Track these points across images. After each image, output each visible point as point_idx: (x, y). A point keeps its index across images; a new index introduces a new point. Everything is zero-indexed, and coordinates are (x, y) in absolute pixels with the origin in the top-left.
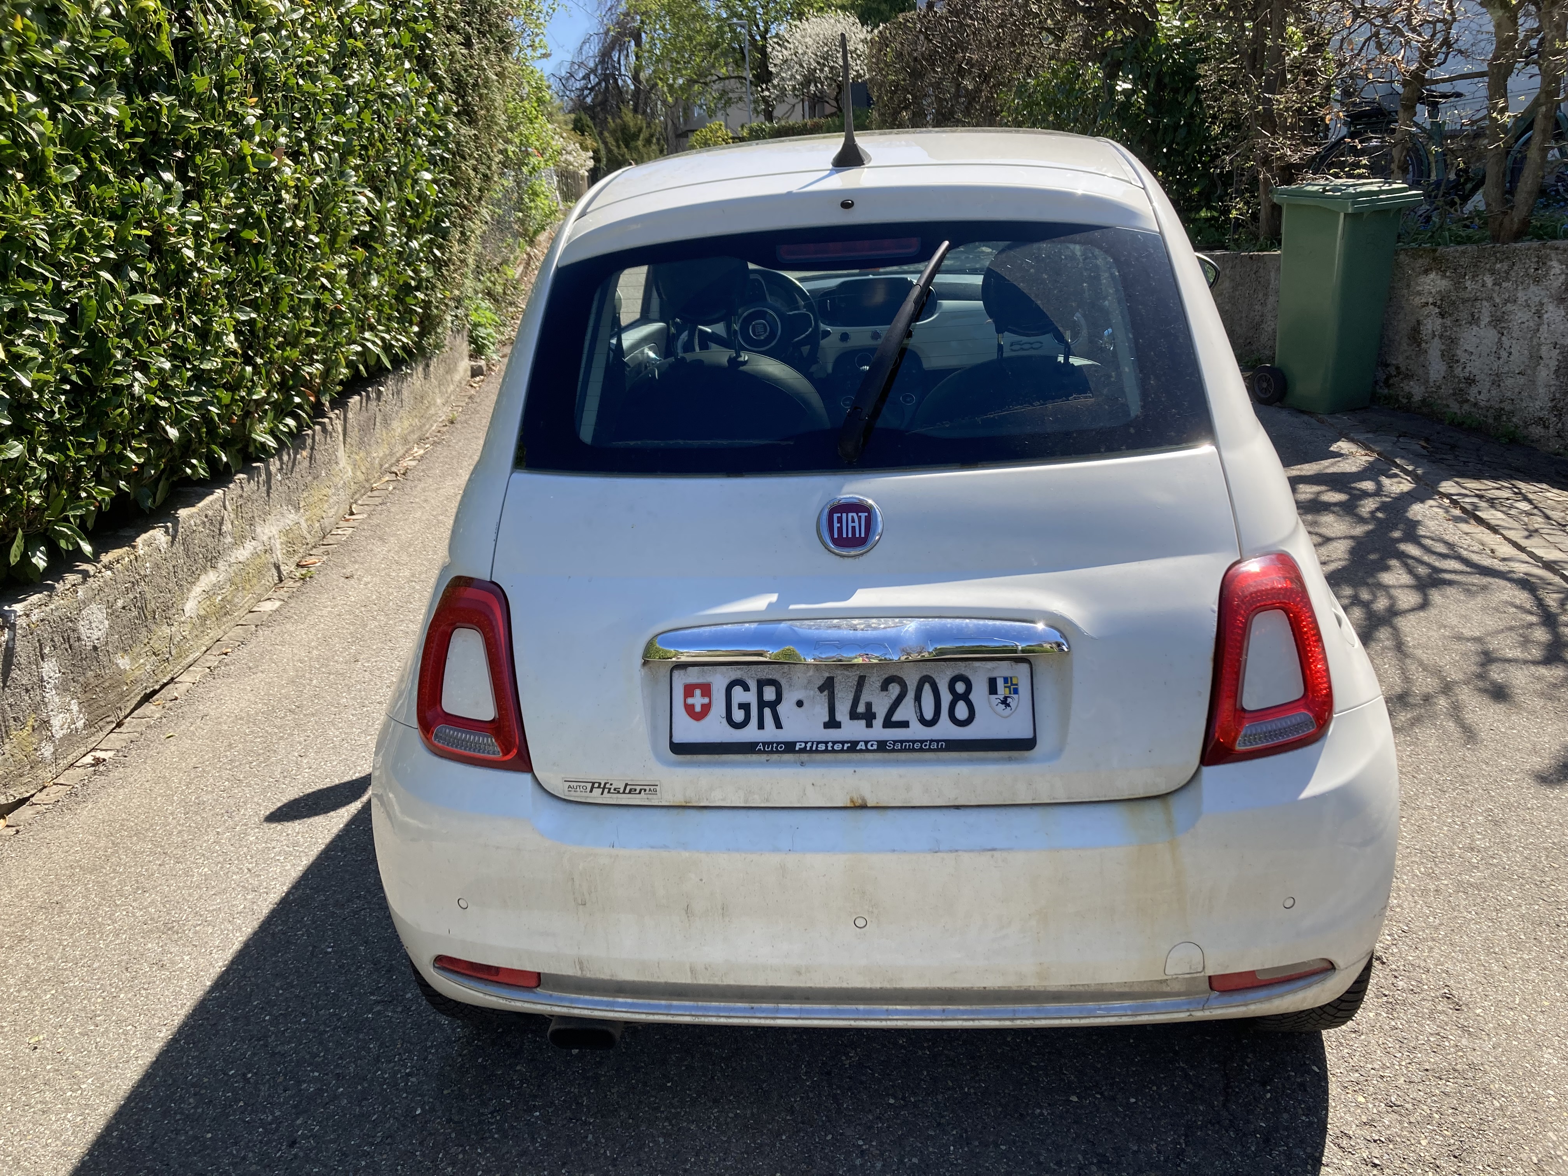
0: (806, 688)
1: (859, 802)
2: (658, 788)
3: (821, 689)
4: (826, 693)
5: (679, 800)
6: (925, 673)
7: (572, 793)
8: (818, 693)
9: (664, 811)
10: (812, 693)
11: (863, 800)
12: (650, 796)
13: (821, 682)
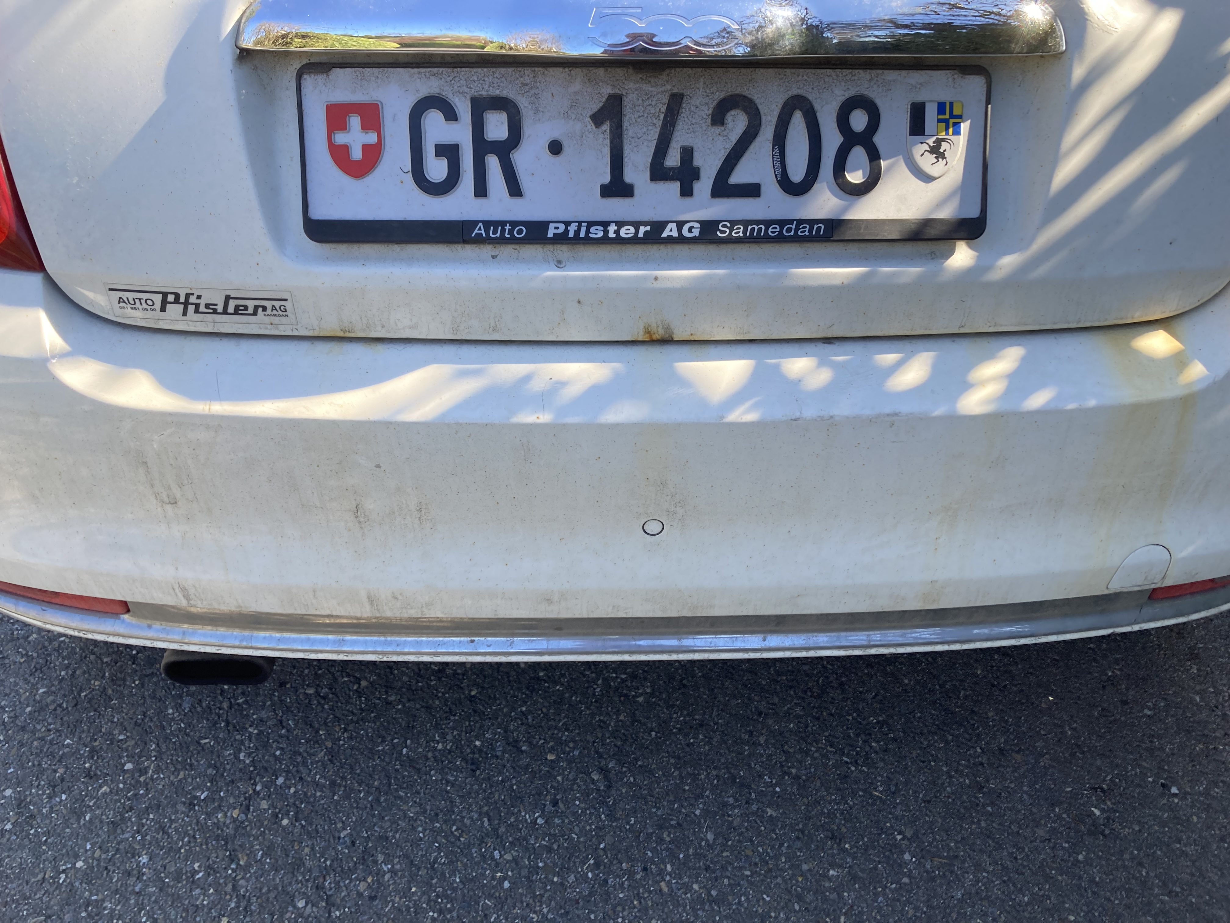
0: (566, 116)
1: (659, 333)
2: (288, 304)
3: (597, 119)
4: (606, 127)
5: (331, 327)
6: (795, 91)
7: (129, 311)
8: (591, 126)
9: (304, 346)
10: (578, 126)
11: (668, 328)
12: (276, 320)
13: (596, 106)
